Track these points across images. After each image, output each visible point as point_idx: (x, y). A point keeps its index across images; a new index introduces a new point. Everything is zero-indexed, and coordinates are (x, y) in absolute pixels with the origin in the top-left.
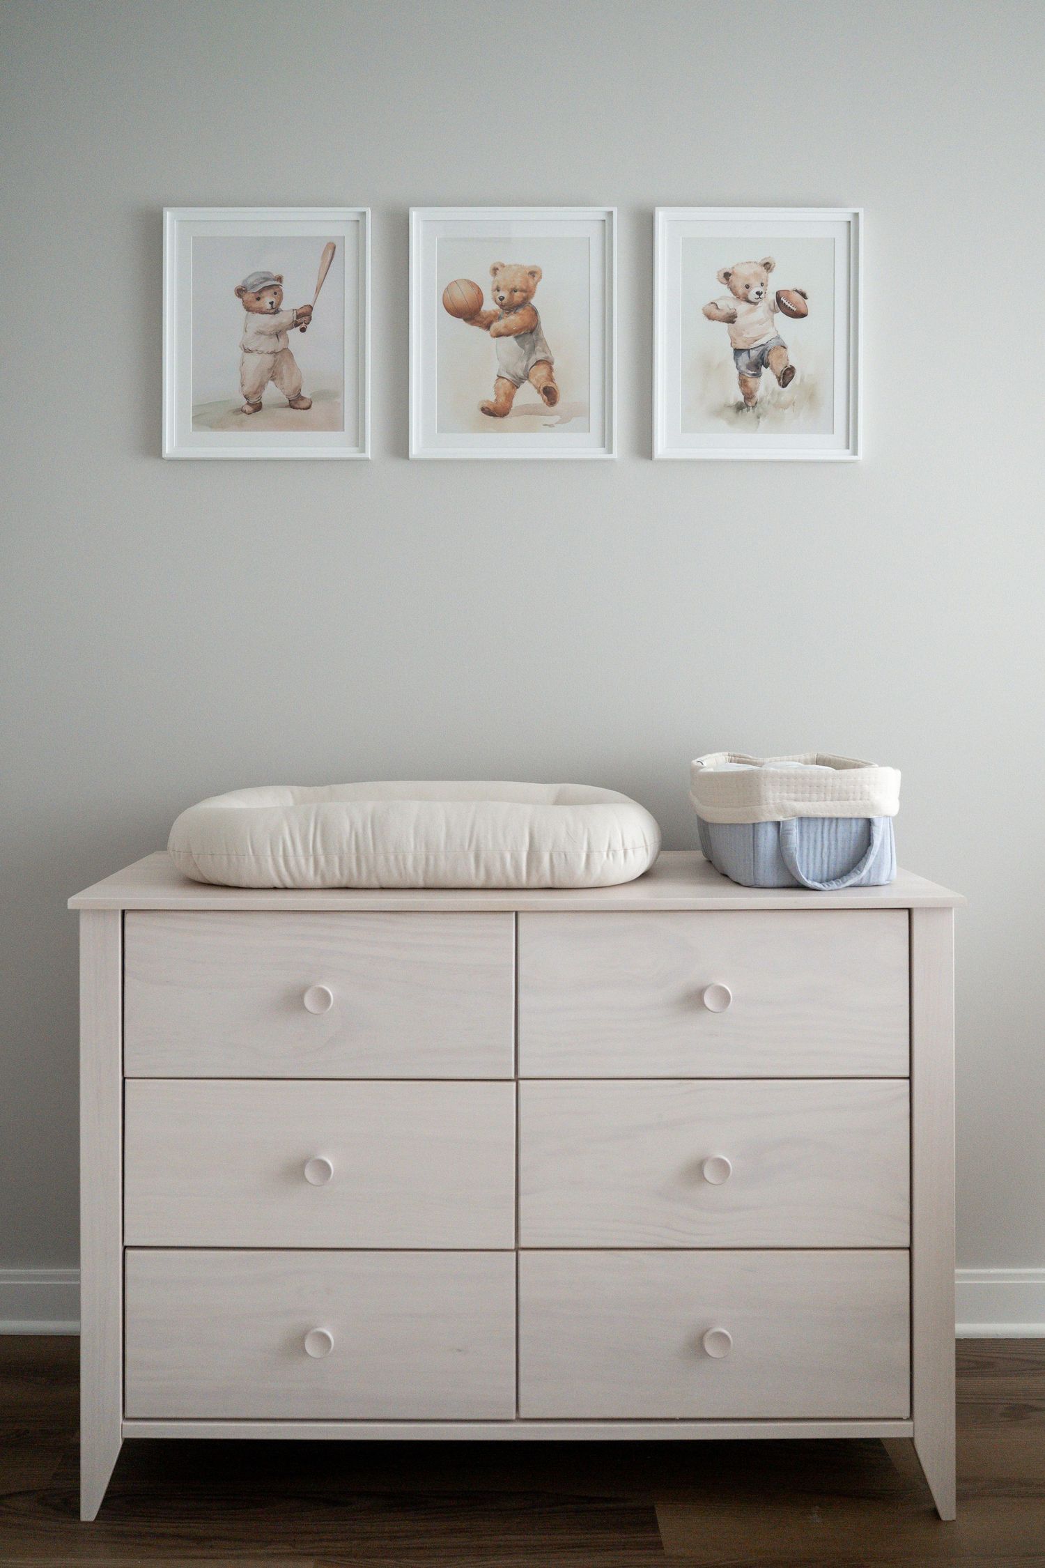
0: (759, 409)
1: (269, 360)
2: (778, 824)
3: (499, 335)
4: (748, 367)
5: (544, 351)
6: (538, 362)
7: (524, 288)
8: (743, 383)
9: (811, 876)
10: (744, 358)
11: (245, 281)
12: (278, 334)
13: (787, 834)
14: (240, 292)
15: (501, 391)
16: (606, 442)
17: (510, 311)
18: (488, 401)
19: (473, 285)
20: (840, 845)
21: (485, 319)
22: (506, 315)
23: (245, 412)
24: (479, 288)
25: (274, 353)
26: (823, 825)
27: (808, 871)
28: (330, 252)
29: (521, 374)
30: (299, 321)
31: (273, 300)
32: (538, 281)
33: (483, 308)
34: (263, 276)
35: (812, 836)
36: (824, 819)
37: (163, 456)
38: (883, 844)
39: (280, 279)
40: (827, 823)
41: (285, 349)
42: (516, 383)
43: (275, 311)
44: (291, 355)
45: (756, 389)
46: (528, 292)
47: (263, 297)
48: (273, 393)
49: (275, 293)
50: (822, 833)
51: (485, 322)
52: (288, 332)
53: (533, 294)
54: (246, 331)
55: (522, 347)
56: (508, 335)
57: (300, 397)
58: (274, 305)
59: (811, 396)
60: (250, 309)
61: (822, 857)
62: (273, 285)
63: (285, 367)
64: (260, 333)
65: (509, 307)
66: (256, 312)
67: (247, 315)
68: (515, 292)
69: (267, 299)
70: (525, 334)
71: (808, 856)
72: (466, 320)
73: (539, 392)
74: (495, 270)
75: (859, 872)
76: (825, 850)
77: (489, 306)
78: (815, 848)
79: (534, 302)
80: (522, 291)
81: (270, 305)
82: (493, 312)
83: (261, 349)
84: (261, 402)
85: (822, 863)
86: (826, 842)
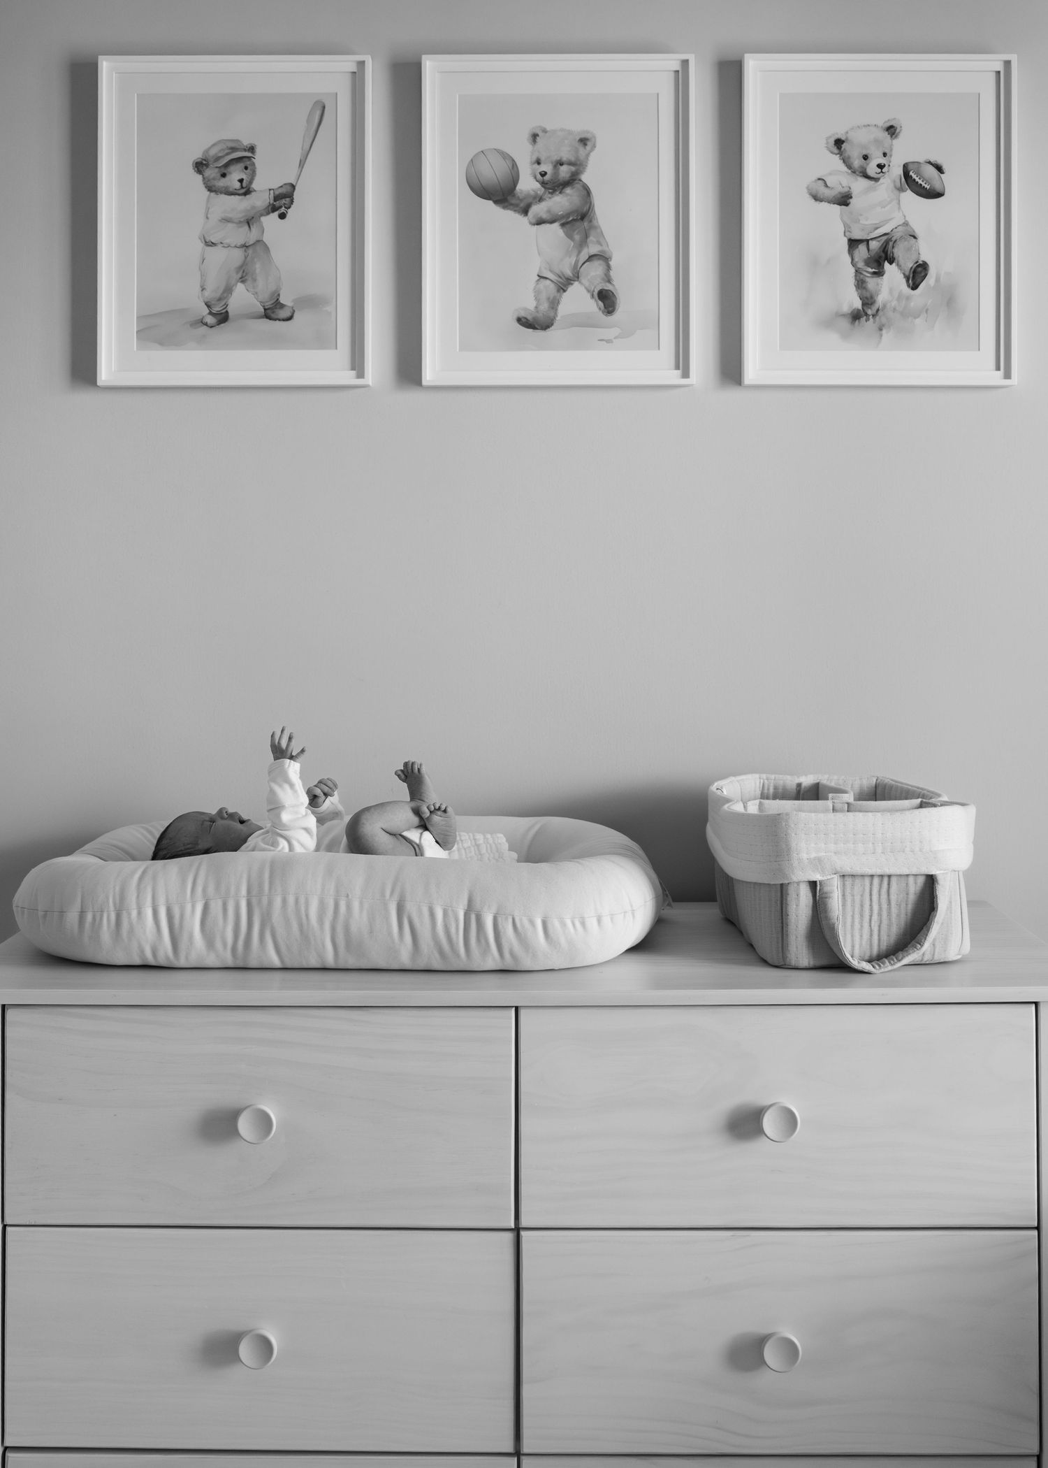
0: (881, 318)
1: (238, 255)
2: (813, 885)
3: (540, 222)
4: (867, 263)
5: (599, 243)
6: (591, 258)
7: (573, 159)
8: (860, 284)
9: (857, 952)
10: (862, 251)
11: (207, 151)
12: (249, 222)
13: (826, 898)
14: (200, 166)
15: (544, 296)
16: (682, 363)
17: (554, 191)
18: (525, 309)
19: (505, 156)
20: (894, 910)
21: (521, 200)
22: (550, 195)
23: (206, 324)
24: (513, 160)
25: (245, 246)
26: (871, 884)
27: (853, 946)
28: (318, 113)
29: (569, 273)
30: (277, 204)
31: (244, 177)
32: (592, 150)
33: (518, 188)
34: (233, 145)
35: (857, 898)
36: (872, 876)
37: (98, 384)
38: (950, 908)
39: (252, 149)
40: (876, 881)
41: (259, 241)
42: (564, 284)
43: (246, 191)
44: (266, 249)
45: (878, 292)
46: (578, 166)
47: (230, 173)
48: (242, 299)
49: (246, 168)
50: (871, 895)
51: (522, 205)
52: (263, 219)
53: (584, 168)
54: (207, 218)
55: (570, 236)
56: (552, 222)
57: (278, 305)
58: (244, 185)
59: (950, 302)
60: (214, 189)
61: (870, 926)
62: (243, 157)
63: (258, 266)
64: (227, 220)
65: (554, 186)
66: (221, 193)
67: (209, 196)
68: (562, 164)
69: (236, 175)
70: (573, 220)
71: (852, 926)
72: (496, 202)
73: (593, 296)
74: (534, 137)
75: (918, 946)
76: (875, 917)
77: (527, 184)
78: (862, 916)
79: (586, 178)
80: (570, 164)
81: (239, 184)
82: (532, 193)
83: (227, 241)
84: (227, 311)
85: (871, 935)
86: (876, 907)
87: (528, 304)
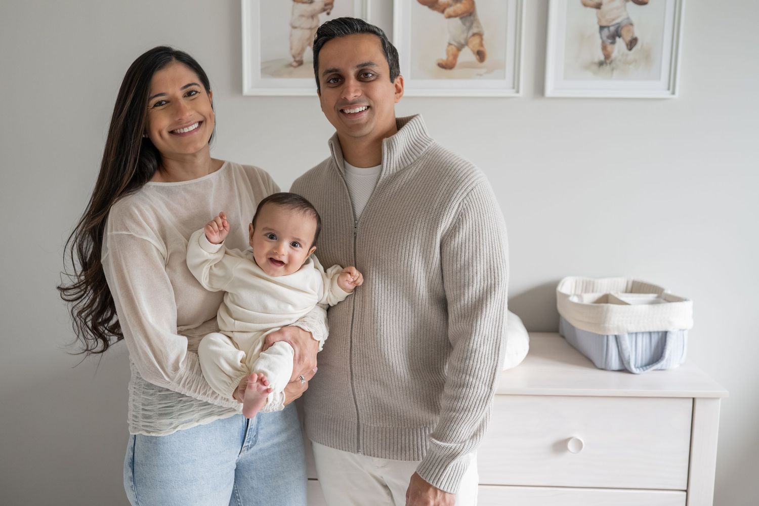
0: (613, 65)
1: (307, 33)
2: (617, 337)
3: (450, 17)
4: (608, 37)
5: (478, 27)
6: (474, 35)
8: (604, 48)
10: (606, 32)
12: (313, 17)
15: (450, 53)
17: (457, 1)
18: (442, 59)
21: (441, 6)
22: (455, 4)
23: (293, 66)
25: (311, 28)
29: (462, 42)
30: (326, 8)
33: (440, 0)
37: (243, 94)
42: (460, 48)
43: (311, 1)
45: (612, 52)
51: (442, 8)
52: (319, 16)
54: (293, 15)
55: (464, 24)
56: (455, 16)
59: (647, 56)
60: (296, 1)
64: (302, 16)
66: (300, 2)
67: (295, 4)
70: (467, 16)
72: (429, 7)
73: (474, 53)
82: (447, 2)
83: (302, 26)
84: (302, 59)
87: (443, 57)
